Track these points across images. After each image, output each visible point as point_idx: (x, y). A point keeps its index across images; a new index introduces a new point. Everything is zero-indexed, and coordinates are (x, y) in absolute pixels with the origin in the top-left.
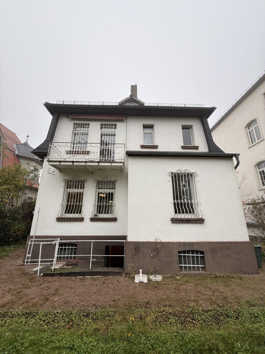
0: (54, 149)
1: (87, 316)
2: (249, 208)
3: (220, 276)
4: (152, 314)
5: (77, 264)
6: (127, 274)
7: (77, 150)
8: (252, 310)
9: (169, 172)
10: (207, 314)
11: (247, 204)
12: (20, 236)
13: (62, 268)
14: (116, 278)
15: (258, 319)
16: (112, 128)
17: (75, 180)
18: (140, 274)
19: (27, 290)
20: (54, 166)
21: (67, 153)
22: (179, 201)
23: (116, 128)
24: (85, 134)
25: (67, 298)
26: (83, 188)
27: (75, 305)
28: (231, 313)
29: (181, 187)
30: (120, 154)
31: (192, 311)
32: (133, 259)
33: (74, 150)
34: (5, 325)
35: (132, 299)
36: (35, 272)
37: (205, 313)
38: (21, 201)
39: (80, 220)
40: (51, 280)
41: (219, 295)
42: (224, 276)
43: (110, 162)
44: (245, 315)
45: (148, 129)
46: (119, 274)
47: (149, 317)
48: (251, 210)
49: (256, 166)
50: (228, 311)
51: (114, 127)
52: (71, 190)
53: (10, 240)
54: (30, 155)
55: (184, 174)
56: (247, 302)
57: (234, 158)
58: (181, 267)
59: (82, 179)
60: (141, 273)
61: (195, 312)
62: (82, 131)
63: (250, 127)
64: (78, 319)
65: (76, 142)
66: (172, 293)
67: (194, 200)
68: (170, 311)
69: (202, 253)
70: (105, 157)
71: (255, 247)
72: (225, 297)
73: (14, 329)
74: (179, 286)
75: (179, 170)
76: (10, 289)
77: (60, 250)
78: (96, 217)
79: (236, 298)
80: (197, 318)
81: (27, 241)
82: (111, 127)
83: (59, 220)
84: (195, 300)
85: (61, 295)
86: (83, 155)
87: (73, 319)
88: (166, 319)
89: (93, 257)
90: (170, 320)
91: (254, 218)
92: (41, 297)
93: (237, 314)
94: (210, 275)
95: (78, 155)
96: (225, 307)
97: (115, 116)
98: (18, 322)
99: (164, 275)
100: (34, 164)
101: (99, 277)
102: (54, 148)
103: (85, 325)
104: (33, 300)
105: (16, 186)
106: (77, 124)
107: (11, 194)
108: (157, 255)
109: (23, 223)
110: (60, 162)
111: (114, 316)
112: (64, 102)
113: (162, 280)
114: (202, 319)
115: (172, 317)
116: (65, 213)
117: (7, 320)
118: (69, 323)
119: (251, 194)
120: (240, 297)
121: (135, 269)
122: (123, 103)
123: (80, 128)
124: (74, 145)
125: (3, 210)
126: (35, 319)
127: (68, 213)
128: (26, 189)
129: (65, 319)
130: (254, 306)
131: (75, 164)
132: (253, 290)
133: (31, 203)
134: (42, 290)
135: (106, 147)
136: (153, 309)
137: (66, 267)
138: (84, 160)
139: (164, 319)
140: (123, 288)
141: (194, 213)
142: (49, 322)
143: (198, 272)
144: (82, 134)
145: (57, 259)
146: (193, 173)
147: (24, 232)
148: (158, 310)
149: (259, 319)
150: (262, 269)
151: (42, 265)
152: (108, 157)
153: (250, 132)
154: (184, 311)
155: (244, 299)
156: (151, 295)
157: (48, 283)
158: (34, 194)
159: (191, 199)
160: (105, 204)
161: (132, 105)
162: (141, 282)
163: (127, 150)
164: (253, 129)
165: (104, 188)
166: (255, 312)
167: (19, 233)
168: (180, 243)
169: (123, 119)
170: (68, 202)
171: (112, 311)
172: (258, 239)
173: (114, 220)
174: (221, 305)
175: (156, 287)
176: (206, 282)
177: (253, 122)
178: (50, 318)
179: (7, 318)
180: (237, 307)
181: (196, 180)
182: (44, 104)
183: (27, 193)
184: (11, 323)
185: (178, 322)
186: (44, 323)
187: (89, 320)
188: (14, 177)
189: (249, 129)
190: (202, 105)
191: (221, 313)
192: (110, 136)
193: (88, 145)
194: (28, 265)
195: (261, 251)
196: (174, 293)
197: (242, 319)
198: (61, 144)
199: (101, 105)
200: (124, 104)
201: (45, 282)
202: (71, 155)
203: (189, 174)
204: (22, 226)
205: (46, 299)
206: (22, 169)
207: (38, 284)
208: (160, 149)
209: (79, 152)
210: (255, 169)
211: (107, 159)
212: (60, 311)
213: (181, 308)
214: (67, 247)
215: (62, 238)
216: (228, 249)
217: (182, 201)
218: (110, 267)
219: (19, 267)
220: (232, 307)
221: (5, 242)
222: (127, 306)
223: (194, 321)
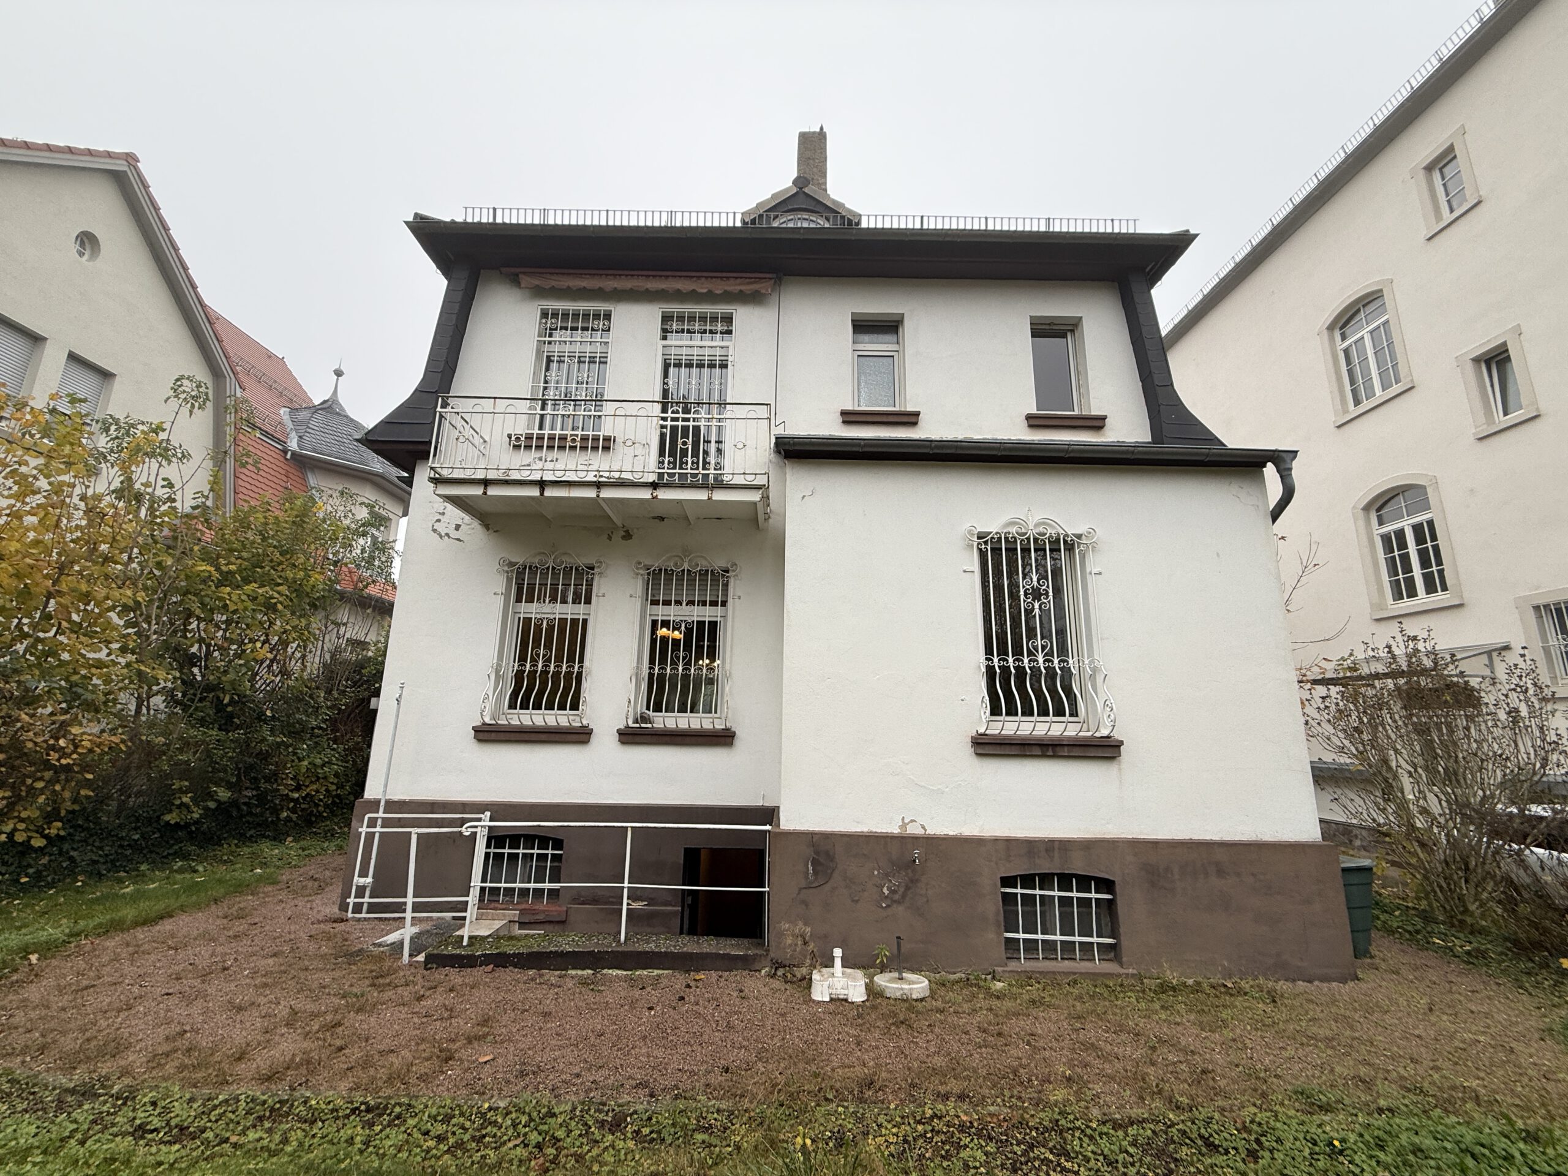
0: (459, 426)
1: (617, 1125)
2: (1323, 698)
3: (1184, 984)
4: (889, 1130)
5: (563, 922)
6: (778, 965)
7: (558, 432)
8: (1320, 1126)
9: (971, 533)
10: (1120, 1133)
11: (1315, 682)
12: (321, 800)
13: (501, 934)
14: (732, 979)
15: (1343, 1163)
16: (711, 332)
17: (551, 564)
18: (833, 966)
19: (363, 1018)
20: (458, 502)
21: (517, 447)
22: (1011, 660)
23: (730, 332)
24: (592, 361)
25: (531, 1052)
26: (588, 601)
27: (564, 1082)
28: (1225, 1134)
29: (1022, 597)
30: (750, 451)
31: (1057, 1121)
32: (805, 903)
33: (546, 432)
34: (282, 1150)
35: (801, 1065)
36: (392, 949)
37: (1112, 1132)
38: (319, 653)
39: (575, 737)
40: (459, 981)
41: (1174, 1063)
42: (1198, 983)
43: (705, 486)
44: (1288, 1145)
45: (874, 337)
46: (746, 963)
47: (875, 1137)
48: (1333, 708)
49: (1367, 508)
50: (1216, 1127)
51: (719, 328)
52: (534, 610)
53: (278, 819)
54: (350, 454)
55: (1036, 540)
56: (1296, 1092)
57: (1270, 470)
58: (1011, 944)
59: (582, 561)
60: (838, 962)
61: (1070, 1125)
62: (577, 348)
63: (1348, 330)
64: (580, 1135)
65: (551, 394)
66: (970, 1047)
67: (1076, 658)
68: (964, 1118)
69: (1106, 885)
70: (681, 463)
71: (1343, 865)
72: (1204, 1072)
73: (323, 1166)
74: (1001, 1019)
75: (1015, 523)
76: (294, 1012)
77: (494, 861)
78: (643, 725)
79: (1252, 1074)
80: (1077, 1148)
81: (354, 824)
82: (708, 328)
83: (487, 734)
84: (1069, 1079)
85: (502, 1042)
86: (583, 453)
87: (561, 1134)
88: (947, 1147)
89: (634, 895)
90: (963, 1154)
91: (1347, 743)
92: (422, 1047)
93: (1253, 1138)
94: (1140, 978)
95: (562, 452)
96: (1200, 1108)
97: (728, 278)
98: (335, 1141)
99: (938, 976)
100: (369, 494)
101: (659, 976)
102: (459, 422)
103: (608, 1157)
104: (392, 1058)
105: (298, 589)
106: (555, 315)
107: (278, 623)
108: (907, 888)
109: (334, 749)
110: (486, 483)
111: (725, 1129)
112: (499, 213)
113: (927, 993)
114: (1102, 1154)
115: (972, 1140)
116: (512, 706)
117: (291, 1129)
118: (541, 1150)
119: (1338, 634)
120: (1266, 1071)
121: (811, 946)
122: (761, 216)
123: (569, 331)
124: (543, 409)
125: (248, 692)
126: (403, 1129)
127: (521, 708)
128: (338, 602)
129: (525, 1134)
130: (1327, 1111)
131: (548, 493)
132: (1327, 1047)
133: (360, 665)
134: (425, 1020)
135: (688, 420)
136: (892, 1106)
137: (517, 931)
138: (590, 478)
139: (936, 1149)
140: (762, 1020)
141: (1077, 716)
142: (460, 1145)
143: (1085, 966)
144: (579, 362)
145: (481, 900)
146: (1079, 536)
147: (340, 786)
148: (913, 1114)
149: (1350, 1162)
150: (1369, 960)
151: (421, 920)
152: (693, 463)
153: (1346, 352)
154: (1023, 1119)
155: (1284, 1081)
156: (883, 1052)
157: (446, 992)
158: (374, 628)
159: (1063, 650)
160: (680, 669)
161: (805, 225)
162: (839, 1002)
163: (780, 431)
164: (1362, 338)
165: (679, 603)
166: (1332, 1134)
167: (317, 791)
168: (1009, 843)
169: (763, 291)
170: (522, 659)
171: (718, 1111)
172: (1356, 836)
173: (722, 740)
174: (1184, 1100)
175: (902, 1023)
176: (1121, 1008)
177: (1364, 306)
178: (463, 1127)
179: (287, 1122)
180: (1253, 1110)
181: (1088, 570)
182: (406, 223)
183: (345, 621)
184: (307, 1144)
185: (999, 1163)
186: (441, 1146)
187: (624, 1140)
188: (287, 552)
189: (1344, 338)
190: (1131, 223)
191: (1185, 1132)
192: (706, 370)
193: (609, 408)
194: (359, 920)
195: (1370, 884)
196: (980, 1047)
197: (1273, 1159)
198: (488, 405)
199: (663, 224)
200: (768, 222)
201: (435, 987)
202: (534, 454)
203: (1058, 540)
204: (330, 763)
205: (443, 1055)
206: (321, 515)
207: (406, 994)
208: (930, 430)
209: (569, 439)
210: (1361, 523)
211: (689, 471)
212: (502, 1104)
213: (1010, 1107)
214: (521, 851)
215: (500, 810)
216: (1221, 872)
217: (1026, 660)
218: (703, 935)
219: (322, 926)
220: (1232, 1111)
221: (259, 825)
222: (780, 1091)
223: (1067, 1161)
